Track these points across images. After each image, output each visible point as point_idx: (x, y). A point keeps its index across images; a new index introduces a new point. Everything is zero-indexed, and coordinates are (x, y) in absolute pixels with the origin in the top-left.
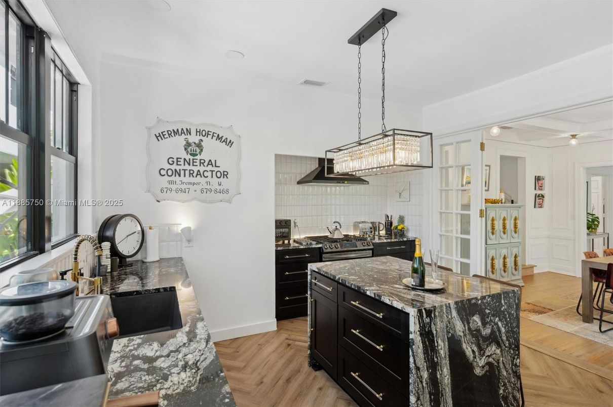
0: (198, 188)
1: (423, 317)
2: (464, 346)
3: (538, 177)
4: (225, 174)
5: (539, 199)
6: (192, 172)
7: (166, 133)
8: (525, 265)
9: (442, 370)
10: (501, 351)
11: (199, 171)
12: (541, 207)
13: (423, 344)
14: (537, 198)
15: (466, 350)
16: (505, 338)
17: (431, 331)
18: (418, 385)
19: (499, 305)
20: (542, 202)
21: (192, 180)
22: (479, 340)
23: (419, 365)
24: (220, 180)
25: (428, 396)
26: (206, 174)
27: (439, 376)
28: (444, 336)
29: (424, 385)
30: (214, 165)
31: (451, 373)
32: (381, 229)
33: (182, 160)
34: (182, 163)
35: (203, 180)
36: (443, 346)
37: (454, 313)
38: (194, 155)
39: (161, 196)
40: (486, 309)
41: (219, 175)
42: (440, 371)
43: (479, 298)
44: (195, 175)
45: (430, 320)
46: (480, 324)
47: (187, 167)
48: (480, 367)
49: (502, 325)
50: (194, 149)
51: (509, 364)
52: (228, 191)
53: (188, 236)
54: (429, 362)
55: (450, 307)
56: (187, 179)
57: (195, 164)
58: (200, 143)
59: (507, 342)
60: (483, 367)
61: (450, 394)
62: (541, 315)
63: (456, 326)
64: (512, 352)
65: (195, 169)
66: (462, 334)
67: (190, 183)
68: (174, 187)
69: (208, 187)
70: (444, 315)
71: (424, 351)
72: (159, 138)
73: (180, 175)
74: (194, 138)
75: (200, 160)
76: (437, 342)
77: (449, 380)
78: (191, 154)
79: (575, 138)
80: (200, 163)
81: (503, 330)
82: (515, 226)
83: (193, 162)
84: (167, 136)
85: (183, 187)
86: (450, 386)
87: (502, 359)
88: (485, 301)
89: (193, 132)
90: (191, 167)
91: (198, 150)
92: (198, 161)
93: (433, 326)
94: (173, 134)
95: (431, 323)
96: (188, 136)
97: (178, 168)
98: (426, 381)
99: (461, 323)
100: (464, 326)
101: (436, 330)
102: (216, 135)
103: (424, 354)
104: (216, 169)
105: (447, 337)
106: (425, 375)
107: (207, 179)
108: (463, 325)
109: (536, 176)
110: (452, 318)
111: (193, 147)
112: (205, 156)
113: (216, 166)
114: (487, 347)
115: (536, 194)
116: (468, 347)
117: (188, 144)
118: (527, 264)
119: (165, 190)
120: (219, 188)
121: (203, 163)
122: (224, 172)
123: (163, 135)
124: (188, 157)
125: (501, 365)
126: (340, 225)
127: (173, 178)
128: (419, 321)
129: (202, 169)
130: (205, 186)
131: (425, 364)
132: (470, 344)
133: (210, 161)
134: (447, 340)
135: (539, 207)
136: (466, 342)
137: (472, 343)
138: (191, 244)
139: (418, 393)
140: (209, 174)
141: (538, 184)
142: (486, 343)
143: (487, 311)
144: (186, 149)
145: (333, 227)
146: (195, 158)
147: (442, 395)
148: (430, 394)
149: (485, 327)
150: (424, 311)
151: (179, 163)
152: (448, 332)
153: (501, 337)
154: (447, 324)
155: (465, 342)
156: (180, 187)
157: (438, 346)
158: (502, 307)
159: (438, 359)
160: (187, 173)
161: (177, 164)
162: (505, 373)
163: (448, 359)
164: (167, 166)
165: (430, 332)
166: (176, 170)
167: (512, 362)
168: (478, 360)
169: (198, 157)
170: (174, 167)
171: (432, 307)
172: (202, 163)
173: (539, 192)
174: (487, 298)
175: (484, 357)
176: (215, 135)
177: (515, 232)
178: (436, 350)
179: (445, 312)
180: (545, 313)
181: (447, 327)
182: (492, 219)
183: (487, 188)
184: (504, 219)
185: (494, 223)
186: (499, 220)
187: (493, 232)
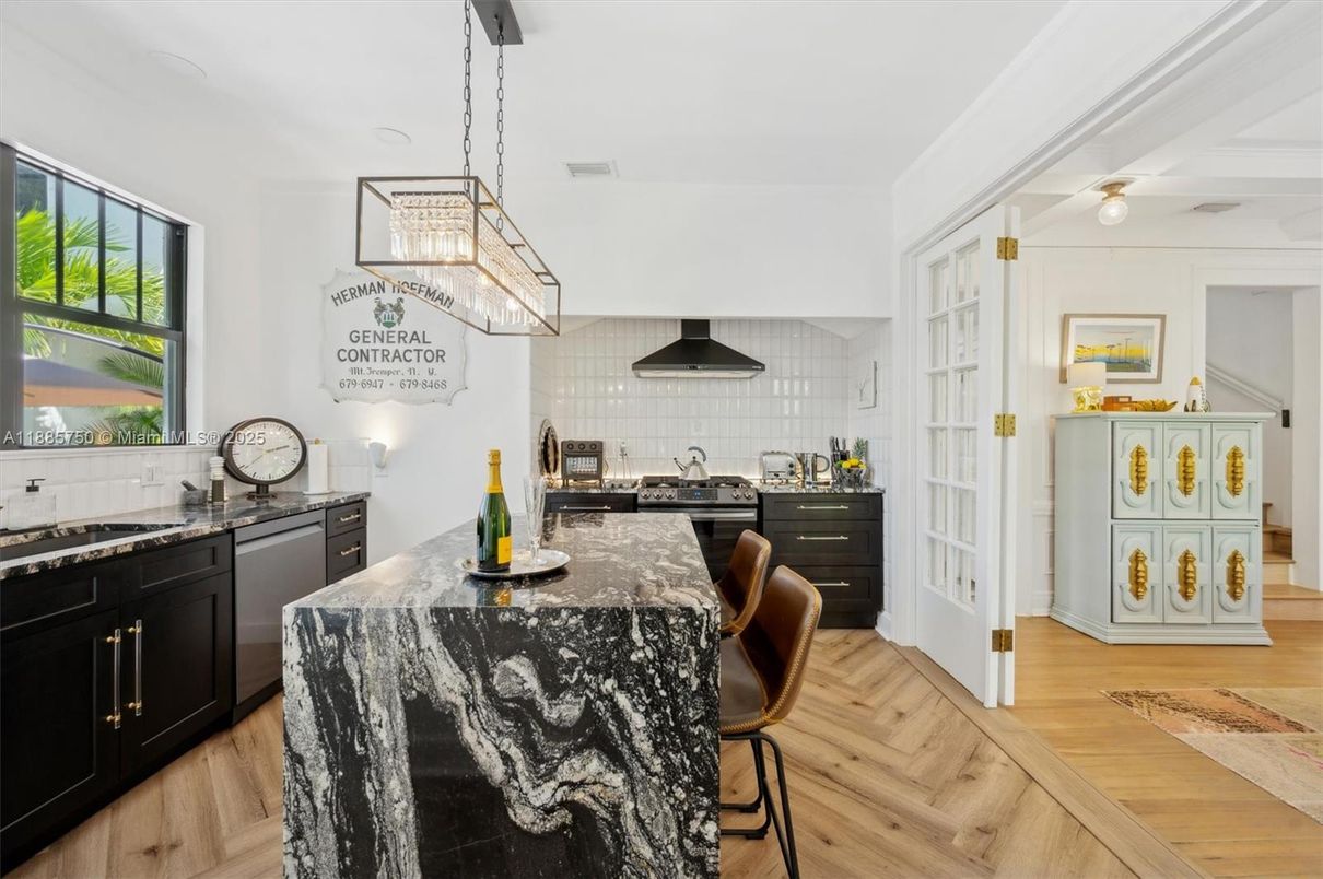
0: (397, 379)
1: (315, 630)
2: (469, 735)
4: (440, 355)
6: (386, 353)
7: (347, 292)
9: (382, 784)
10: (630, 780)
11: (397, 351)
13: (314, 701)
15: (476, 749)
16: (645, 747)
17: (343, 671)
18: (297, 799)
19: (616, 645)
21: (387, 366)
22: (529, 732)
23: (300, 748)
24: (431, 365)
25: (332, 837)
26: (408, 356)
27: (370, 796)
28: (391, 692)
29: (319, 803)
30: (421, 339)
31: (416, 797)
32: (819, 469)
33: (371, 335)
34: (371, 339)
35: (403, 366)
36: (385, 717)
37: (429, 639)
38: (389, 325)
39: (341, 392)
40: (560, 645)
41: (429, 356)
42: (376, 783)
43: (531, 609)
44: (390, 357)
45: (341, 643)
46: (533, 683)
47: (379, 345)
48: (535, 808)
49: (634, 706)
50: (390, 315)
51: (667, 829)
52: (444, 384)
53: (381, 459)
54: (335, 751)
55: (412, 620)
56: (380, 365)
57: (391, 340)
58: (399, 305)
59: (658, 761)
60: (549, 811)
61: (415, 853)
62: (1235, 734)
63: (434, 675)
64: (680, 794)
65: (392, 348)
66: (460, 701)
67: (383, 372)
68: (359, 378)
69: (413, 378)
70: (392, 639)
71: (317, 718)
72: (338, 301)
73: (368, 360)
74: (389, 298)
75: (400, 333)
76: (366, 705)
77: (411, 815)
78: (385, 324)
80: (399, 338)
81: (638, 721)
82: (1234, 475)
83: (388, 337)
84: (349, 297)
85: (374, 377)
86: (412, 829)
87: (631, 805)
88: (556, 623)
89: (388, 287)
90: (385, 346)
91: (396, 317)
92: (396, 335)
93: (348, 658)
94: (357, 294)
95: (342, 650)
96: (381, 295)
97: (365, 347)
98: (325, 796)
99: (457, 669)
100: (470, 680)
101: (360, 672)
102: (425, 289)
103: (318, 724)
104: (425, 347)
105: (403, 698)
106: (323, 781)
107: (411, 365)
108: (463, 678)
110: (419, 651)
111: (389, 312)
112: (407, 325)
113: (424, 342)
114: (566, 755)
116: (482, 739)
117: (381, 308)
119: (346, 383)
120: (429, 379)
121: (404, 338)
122: (438, 351)
123: (344, 296)
124: (381, 329)
125: (630, 825)
126: (704, 454)
127: (357, 364)
128: (302, 640)
129: (402, 347)
130: (408, 376)
131: (322, 751)
132: (494, 734)
133: (415, 333)
134: (400, 705)
136: (477, 725)
137: (499, 733)
138: (384, 473)
139: (296, 819)
140: (413, 356)
142: (561, 745)
143: (566, 654)
144: (377, 316)
145: (686, 458)
146: (392, 329)
147: (384, 848)
148: (341, 836)
149: (555, 696)
150: (317, 615)
151: (366, 339)
152: (405, 686)
153: (628, 740)
154: (402, 665)
155: (471, 725)
156: (368, 378)
157: (367, 718)
158: (631, 651)
159: (367, 749)
160: (379, 354)
161: (364, 342)
162: (647, 852)
163: (404, 757)
164: (349, 346)
165: (339, 674)
166: (362, 351)
167: (683, 826)
168: (526, 786)
169: (396, 328)
170: (359, 346)
171: (346, 610)
172: (402, 337)
174: (564, 614)
175: (553, 784)
176: (423, 288)
177: (1234, 491)
178: (362, 724)
179: (393, 627)
180: (1261, 731)
181: (402, 670)
182: (1135, 453)
183: (1153, 374)
184: (1186, 454)
185: (1142, 461)
186: (1166, 454)
187: (1138, 487)
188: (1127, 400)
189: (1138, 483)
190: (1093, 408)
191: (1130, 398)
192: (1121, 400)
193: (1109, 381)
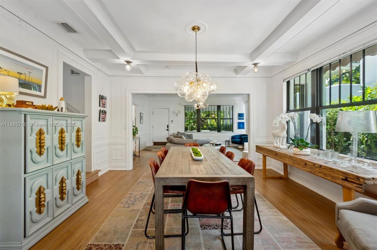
3: (102, 96)
5: (102, 115)
8: (91, 172)
12: (104, 121)
14: (101, 113)
20: (105, 117)
79: (129, 64)
82: (78, 139)
109: (100, 95)
115: (100, 110)
118: (93, 171)
135: (102, 121)
141: (102, 102)
173: (102, 109)
177: (78, 146)
182: (38, 133)
183: (42, 94)
184: (62, 132)
185: (42, 137)
186: (54, 133)
187: (40, 151)
188: (31, 104)
189: (41, 149)
190: (10, 105)
191: (32, 103)
192: (27, 103)
193: (21, 93)
